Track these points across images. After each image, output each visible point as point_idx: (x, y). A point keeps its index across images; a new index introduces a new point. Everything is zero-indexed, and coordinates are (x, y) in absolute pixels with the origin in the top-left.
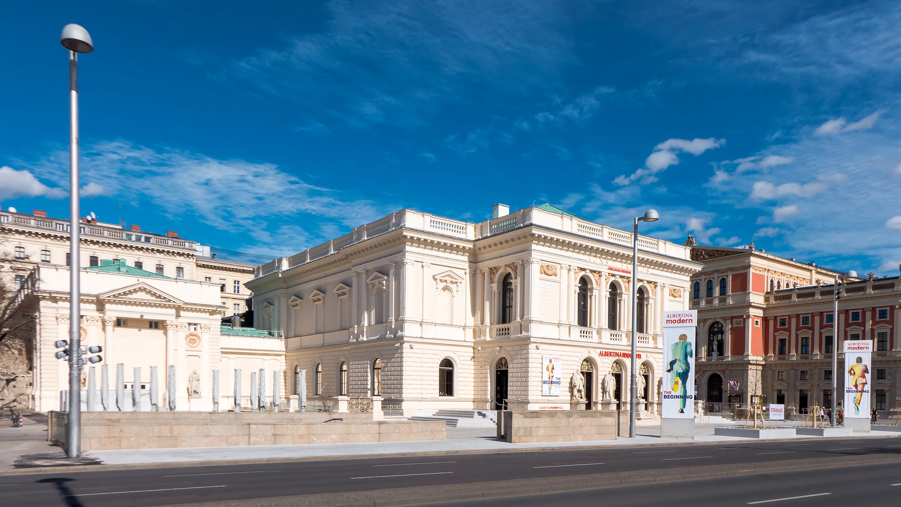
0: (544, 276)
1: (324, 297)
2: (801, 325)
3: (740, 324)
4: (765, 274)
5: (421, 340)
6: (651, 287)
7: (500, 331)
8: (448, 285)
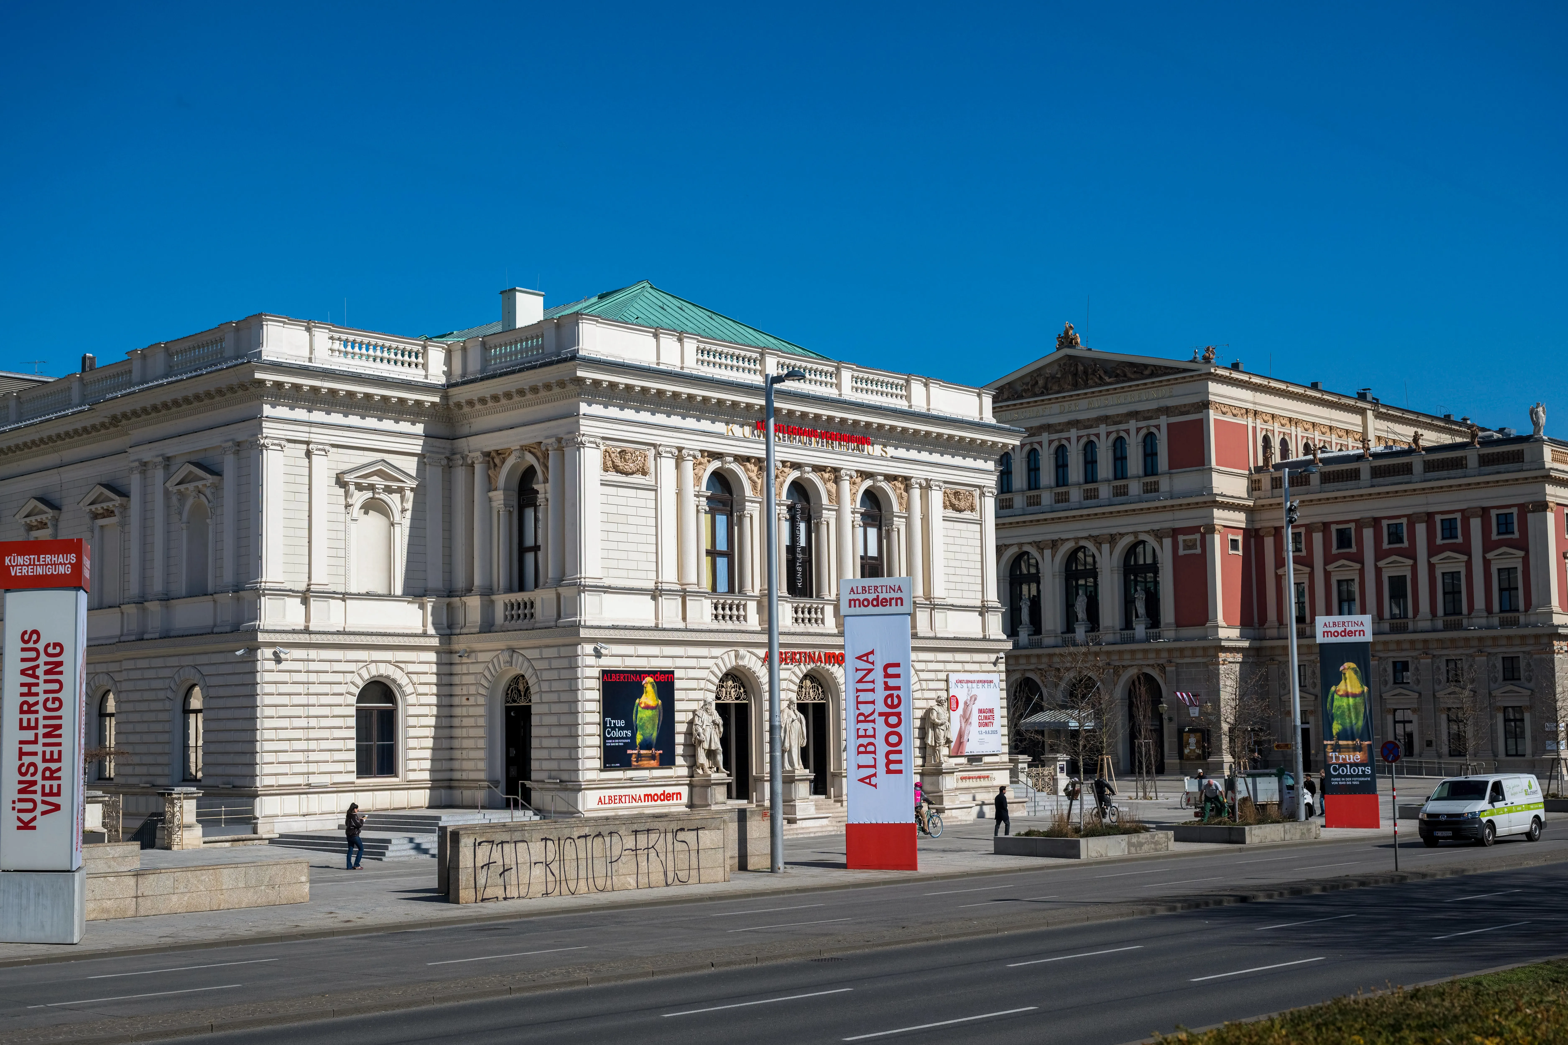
0: (613, 476)
1: (57, 520)
2: (1334, 551)
3: (1193, 546)
4: (1250, 422)
5: (304, 638)
6: (895, 489)
7: (512, 609)
8: (377, 496)
